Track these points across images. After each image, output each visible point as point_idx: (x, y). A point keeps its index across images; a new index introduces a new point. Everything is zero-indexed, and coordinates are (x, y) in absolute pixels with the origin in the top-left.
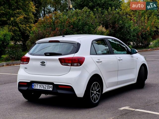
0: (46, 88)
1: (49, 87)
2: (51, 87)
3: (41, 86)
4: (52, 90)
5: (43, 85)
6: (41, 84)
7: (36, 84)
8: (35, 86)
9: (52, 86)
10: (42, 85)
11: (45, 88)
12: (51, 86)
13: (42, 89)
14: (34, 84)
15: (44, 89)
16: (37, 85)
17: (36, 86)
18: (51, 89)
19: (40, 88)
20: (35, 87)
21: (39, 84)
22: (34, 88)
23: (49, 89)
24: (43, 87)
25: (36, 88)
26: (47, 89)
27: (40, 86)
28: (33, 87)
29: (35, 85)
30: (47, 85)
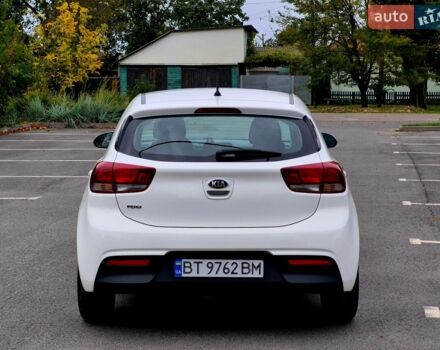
0: (239, 270)
1: (248, 268)
2: (259, 266)
3: (216, 266)
4: (262, 276)
5: (224, 262)
6: (213, 261)
7: (192, 261)
8: (190, 267)
9: (262, 262)
10: (220, 263)
11: (233, 273)
12: (256, 264)
13: (221, 274)
14: (183, 260)
15: (229, 275)
16: (198, 263)
17: (194, 266)
18: (258, 274)
19: (213, 275)
20: (188, 270)
21: (206, 262)
22: (184, 275)
23: (250, 275)
24: (225, 268)
25: (194, 274)
26: (240, 275)
27: (212, 268)
28: (177, 272)
29: (187, 265)
30: (239, 262)
